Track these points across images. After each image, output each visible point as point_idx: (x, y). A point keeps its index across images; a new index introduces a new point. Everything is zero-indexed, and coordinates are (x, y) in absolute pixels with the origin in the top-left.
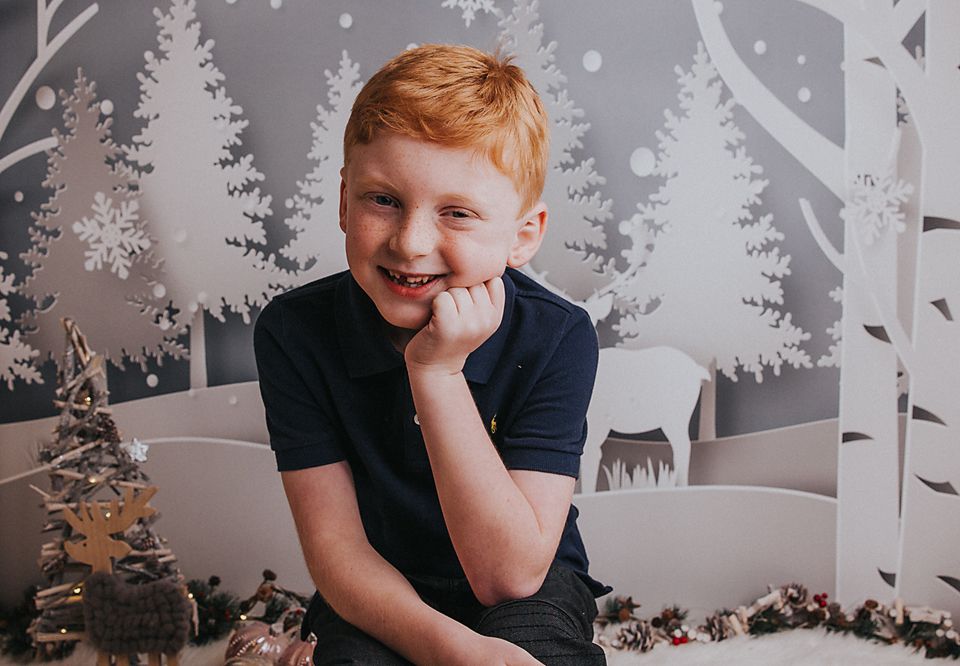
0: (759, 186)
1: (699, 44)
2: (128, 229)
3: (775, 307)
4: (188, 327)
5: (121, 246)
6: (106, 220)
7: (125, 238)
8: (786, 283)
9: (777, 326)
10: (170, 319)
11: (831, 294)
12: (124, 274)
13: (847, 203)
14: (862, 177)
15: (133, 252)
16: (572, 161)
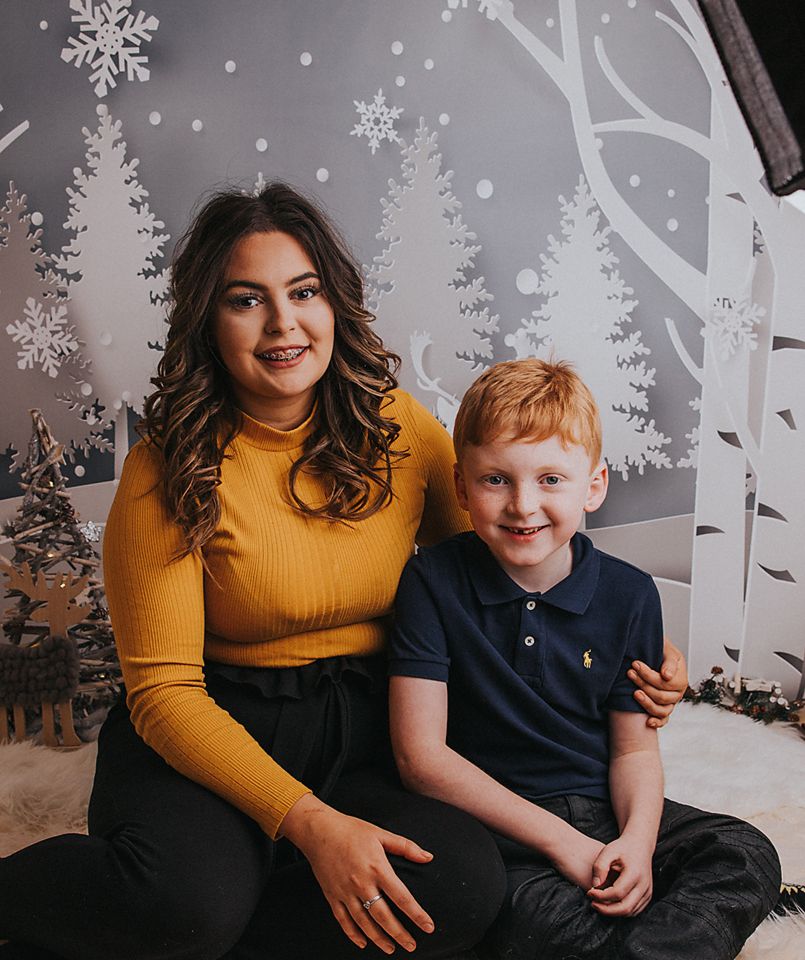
0: (630, 306)
1: (581, 175)
2: (58, 332)
3: (641, 414)
4: (112, 423)
5: (51, 347)
6: (37, 323)
7: (55, 340)
8: (651, 393)
9: (643, 431)
10: (97, 416)
11: (691, 403)
12: (53, 373)
13: (706, 322)
14: (721, 300)
15: (62, 353)
16: (464, 279)
